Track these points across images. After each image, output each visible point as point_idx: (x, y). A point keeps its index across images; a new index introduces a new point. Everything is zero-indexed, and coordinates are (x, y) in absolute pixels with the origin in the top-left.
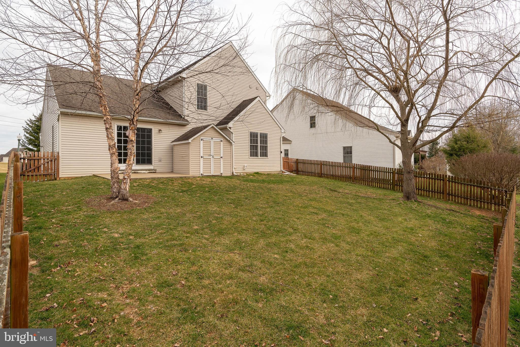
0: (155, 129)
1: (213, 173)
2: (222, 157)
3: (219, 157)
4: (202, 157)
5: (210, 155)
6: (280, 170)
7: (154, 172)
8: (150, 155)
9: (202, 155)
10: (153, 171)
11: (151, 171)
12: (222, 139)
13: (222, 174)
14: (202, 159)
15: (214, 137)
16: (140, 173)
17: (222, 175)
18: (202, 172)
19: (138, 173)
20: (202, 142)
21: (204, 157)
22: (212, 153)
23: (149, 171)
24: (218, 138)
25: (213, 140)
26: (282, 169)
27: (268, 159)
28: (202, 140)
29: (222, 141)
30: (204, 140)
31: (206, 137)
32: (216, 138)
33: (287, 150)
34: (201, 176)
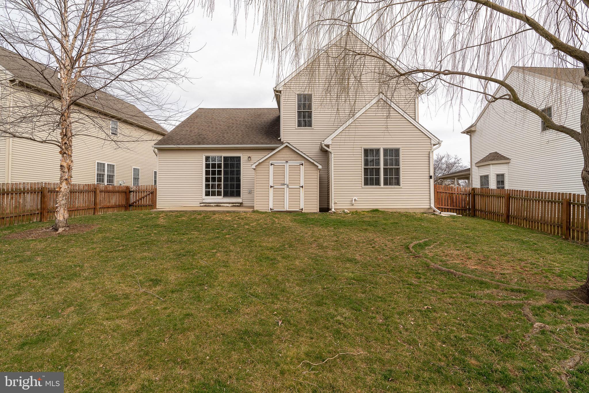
0: (244, 156)
1: (287, 208)
2: (302, 187)
3: (298, 187)
4: (271, 187)
5: (284, 184)
6: (428, 207)
7: (238, 206)
8: (239, 186)
9: (271, 184)
10: (237, 204)
11: (235, 205)
12: (303, 162)
13: (302, 209)
14: (271, 190)
15: (290, 160)
16: (223, 206)
17: (303, 211)
18: (271, 206)
19: (220, 206)
20: (271, 167)
21: (275, 187)
22: (287, 181)
23: (232, 205)
24: (296, 160)
25: (288, 164)
26: (433, 205)
27: (401, 188)
28: (271, 165)
29: (302, 165)
30: (275, 164)
31: (278, 160)
32: (293, 160)
33: (503, 175)
34: (270, 211)
